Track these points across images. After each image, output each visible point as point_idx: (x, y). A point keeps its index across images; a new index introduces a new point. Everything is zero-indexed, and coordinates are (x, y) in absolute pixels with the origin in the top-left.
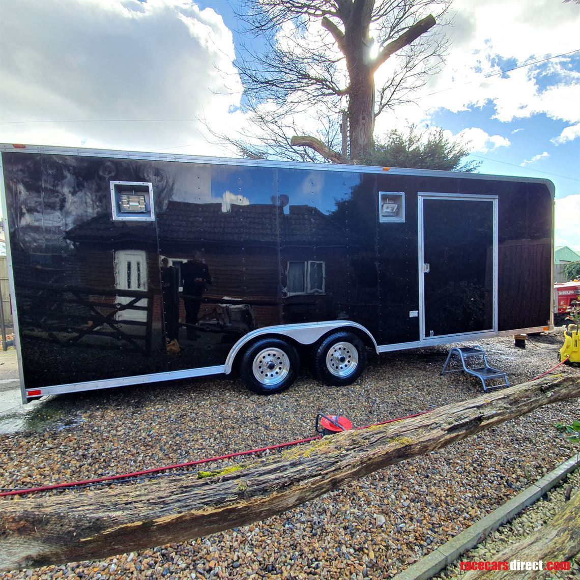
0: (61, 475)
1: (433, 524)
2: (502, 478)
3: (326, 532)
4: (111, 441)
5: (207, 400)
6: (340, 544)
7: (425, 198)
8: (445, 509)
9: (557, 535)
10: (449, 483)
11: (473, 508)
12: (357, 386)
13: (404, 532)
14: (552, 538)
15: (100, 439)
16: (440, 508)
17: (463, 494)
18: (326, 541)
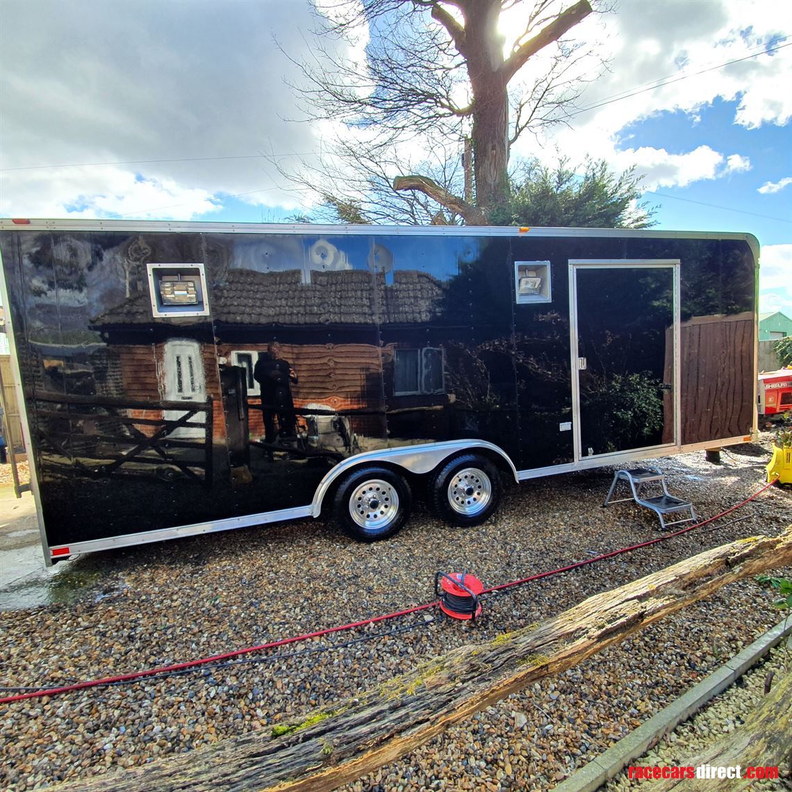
0: (101, 666)
1: (589, 724)
2: (682, 657)
3: (449, 738)
4: (165, 616)
5: (290, 552)
6: (468, 754)
7: (578, 267)
8: (606, 703)
9: (749, 744)
10: (611, 665)
11: (643, 701)
12: (491, 527)
13: (551, 736)
14: (742, 748)
15: (150, 613)
16: (599, 701)
17: (630, 681)
18: (450, 751)
